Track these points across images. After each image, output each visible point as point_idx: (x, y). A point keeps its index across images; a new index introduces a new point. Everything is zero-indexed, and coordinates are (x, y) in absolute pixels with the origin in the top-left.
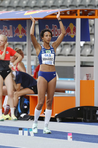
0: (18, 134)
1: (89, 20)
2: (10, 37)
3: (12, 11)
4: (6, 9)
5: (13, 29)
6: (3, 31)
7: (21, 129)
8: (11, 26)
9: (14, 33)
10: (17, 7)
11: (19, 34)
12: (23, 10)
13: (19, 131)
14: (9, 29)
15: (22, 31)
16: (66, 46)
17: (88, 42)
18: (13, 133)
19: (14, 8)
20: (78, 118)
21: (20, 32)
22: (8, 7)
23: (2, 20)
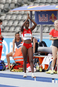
0: (52, 82)
2: (47, 21)
3: (48, 5)
4: (44, 4)
5: (49, 17)
6: (42, 18)
7: (53, 79)
8: (47, 15)
9: (49, 19)
10: (51, 3)
11: (52, 20)
12: (55, 4)
13: (52, 80)
15: (54, 18)
19: (49, 3)
21: (53, 18)
22: (46, 3)
23: (41, 11)
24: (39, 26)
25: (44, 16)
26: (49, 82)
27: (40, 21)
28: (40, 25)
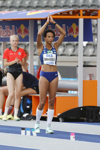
1: (92, 20)
3: (15, 11)
4: (8, 9)
6: (6, 31)
7: (23, 129)
8: (13, 26)
9: (16, 33)
10: (20, 7)
14: (11, 29)
16: (68, 46)
17: (90, 42)
18: (15, 133)
20: (81, 118)
21: (23, 32)
22: (11, 7)
23: (4, 20)
25: (8, 27)
27: (1, 37)
28: (2, 42)
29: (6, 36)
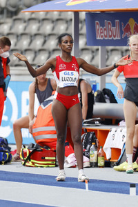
0: (129, 193)
2: (116, 38)
5: (121, 26)
6: (105, 29)
7: (133, 185)
8: (117, 21)
9: (122, 33)
11: (131, 34)
13: (131, 189)
15: (135, 28)
18: (120, 192)
21: (132, 30)
23: (103, 12)
24: (98, 50)
25: (109, 23)
26: (123, 193)
27: (98, 38)
28: (100, 47)
29: (106, 36)
